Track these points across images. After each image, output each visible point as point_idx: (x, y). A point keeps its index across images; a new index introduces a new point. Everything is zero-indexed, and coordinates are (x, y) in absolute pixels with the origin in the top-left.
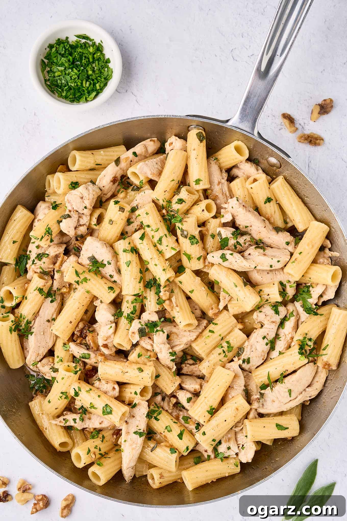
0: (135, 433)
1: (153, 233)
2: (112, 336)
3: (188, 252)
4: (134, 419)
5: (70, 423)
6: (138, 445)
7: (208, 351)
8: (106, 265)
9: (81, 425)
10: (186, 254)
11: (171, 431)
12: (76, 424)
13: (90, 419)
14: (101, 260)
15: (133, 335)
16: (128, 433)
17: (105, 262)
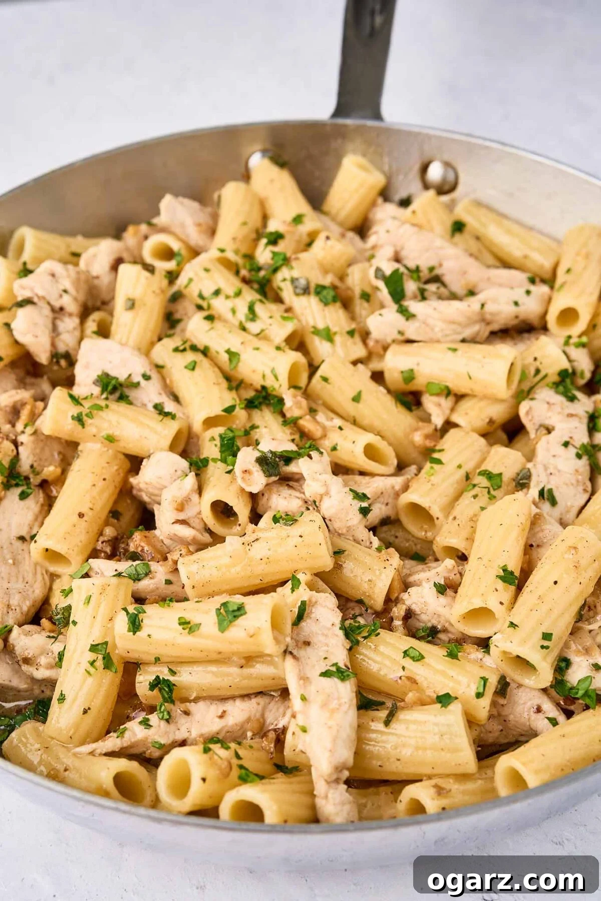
0: (325, 674)
1: (229, 304)
2: (195, 497)
3: (321, 326)
4: (309, 649)
5: (135, 734)
6: (343, 700)
7: (445, 500)
8: (138, 383)
9: (166, 733)
10: (316, 332)
11: (423, 657)
12: (152, 730)
13: (187, 713)
14: (126, 376)
15: (247, 476)
16: (304, 679)
17: (137, 378)
